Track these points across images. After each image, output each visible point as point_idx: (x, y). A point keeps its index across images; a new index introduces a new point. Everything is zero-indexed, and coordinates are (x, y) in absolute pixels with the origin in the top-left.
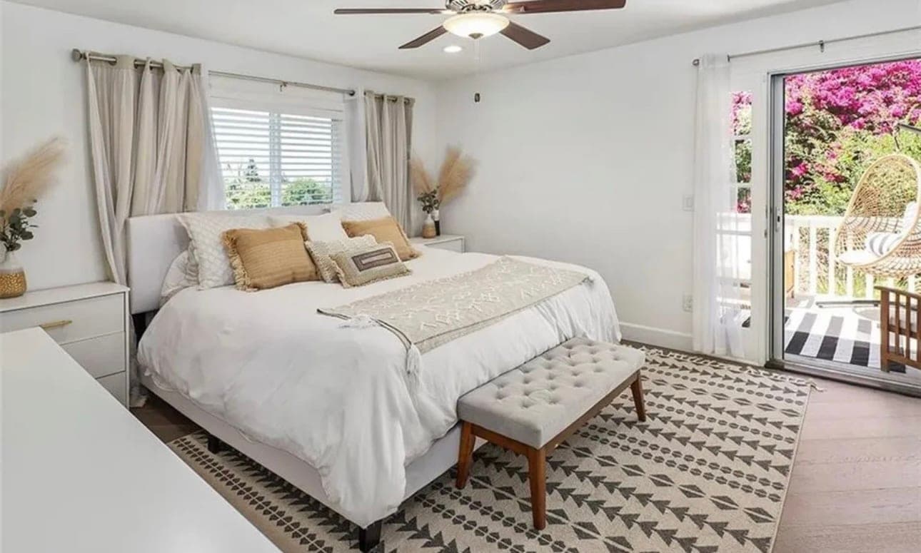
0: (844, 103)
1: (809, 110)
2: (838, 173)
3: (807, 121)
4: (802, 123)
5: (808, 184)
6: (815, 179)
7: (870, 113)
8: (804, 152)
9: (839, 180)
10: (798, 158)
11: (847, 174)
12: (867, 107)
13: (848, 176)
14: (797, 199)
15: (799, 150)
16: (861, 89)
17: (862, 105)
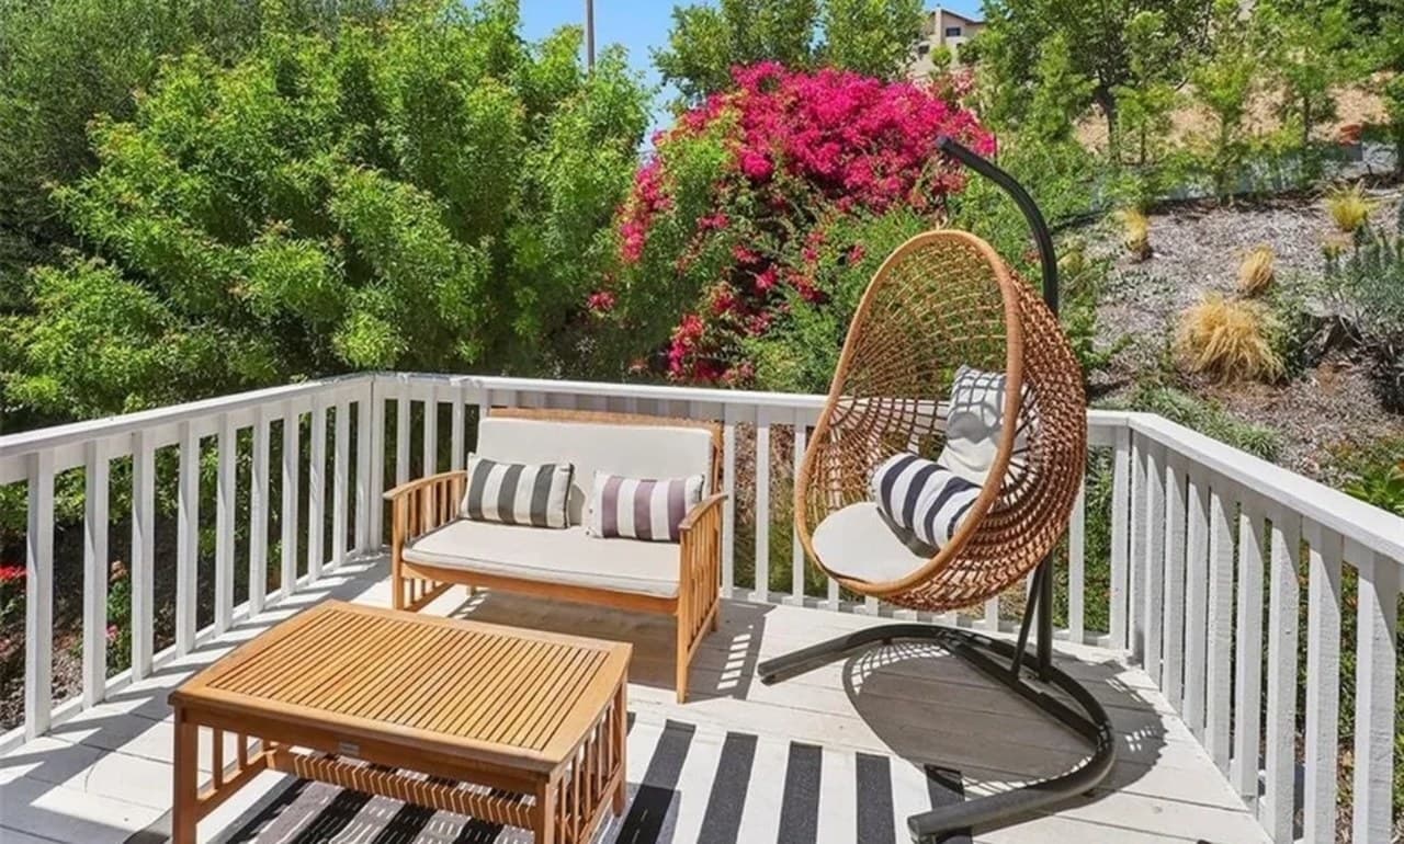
0: (826, 168)
1: (780, 176)
2: (816, 285)
3: (779, 195)
4: (771, 197)
5: (776, 305)
6: (786, 295)
7: (859, 188)
8: (774, 247)
9: (819, 299)
10: (764, 256)
11: (829, 289)
12: (857, 178)
13: (830, 292)
14: (763, 331)
15: (764, 242)
16: (847, 149)
17: (849, 175)
